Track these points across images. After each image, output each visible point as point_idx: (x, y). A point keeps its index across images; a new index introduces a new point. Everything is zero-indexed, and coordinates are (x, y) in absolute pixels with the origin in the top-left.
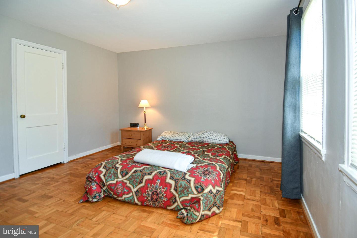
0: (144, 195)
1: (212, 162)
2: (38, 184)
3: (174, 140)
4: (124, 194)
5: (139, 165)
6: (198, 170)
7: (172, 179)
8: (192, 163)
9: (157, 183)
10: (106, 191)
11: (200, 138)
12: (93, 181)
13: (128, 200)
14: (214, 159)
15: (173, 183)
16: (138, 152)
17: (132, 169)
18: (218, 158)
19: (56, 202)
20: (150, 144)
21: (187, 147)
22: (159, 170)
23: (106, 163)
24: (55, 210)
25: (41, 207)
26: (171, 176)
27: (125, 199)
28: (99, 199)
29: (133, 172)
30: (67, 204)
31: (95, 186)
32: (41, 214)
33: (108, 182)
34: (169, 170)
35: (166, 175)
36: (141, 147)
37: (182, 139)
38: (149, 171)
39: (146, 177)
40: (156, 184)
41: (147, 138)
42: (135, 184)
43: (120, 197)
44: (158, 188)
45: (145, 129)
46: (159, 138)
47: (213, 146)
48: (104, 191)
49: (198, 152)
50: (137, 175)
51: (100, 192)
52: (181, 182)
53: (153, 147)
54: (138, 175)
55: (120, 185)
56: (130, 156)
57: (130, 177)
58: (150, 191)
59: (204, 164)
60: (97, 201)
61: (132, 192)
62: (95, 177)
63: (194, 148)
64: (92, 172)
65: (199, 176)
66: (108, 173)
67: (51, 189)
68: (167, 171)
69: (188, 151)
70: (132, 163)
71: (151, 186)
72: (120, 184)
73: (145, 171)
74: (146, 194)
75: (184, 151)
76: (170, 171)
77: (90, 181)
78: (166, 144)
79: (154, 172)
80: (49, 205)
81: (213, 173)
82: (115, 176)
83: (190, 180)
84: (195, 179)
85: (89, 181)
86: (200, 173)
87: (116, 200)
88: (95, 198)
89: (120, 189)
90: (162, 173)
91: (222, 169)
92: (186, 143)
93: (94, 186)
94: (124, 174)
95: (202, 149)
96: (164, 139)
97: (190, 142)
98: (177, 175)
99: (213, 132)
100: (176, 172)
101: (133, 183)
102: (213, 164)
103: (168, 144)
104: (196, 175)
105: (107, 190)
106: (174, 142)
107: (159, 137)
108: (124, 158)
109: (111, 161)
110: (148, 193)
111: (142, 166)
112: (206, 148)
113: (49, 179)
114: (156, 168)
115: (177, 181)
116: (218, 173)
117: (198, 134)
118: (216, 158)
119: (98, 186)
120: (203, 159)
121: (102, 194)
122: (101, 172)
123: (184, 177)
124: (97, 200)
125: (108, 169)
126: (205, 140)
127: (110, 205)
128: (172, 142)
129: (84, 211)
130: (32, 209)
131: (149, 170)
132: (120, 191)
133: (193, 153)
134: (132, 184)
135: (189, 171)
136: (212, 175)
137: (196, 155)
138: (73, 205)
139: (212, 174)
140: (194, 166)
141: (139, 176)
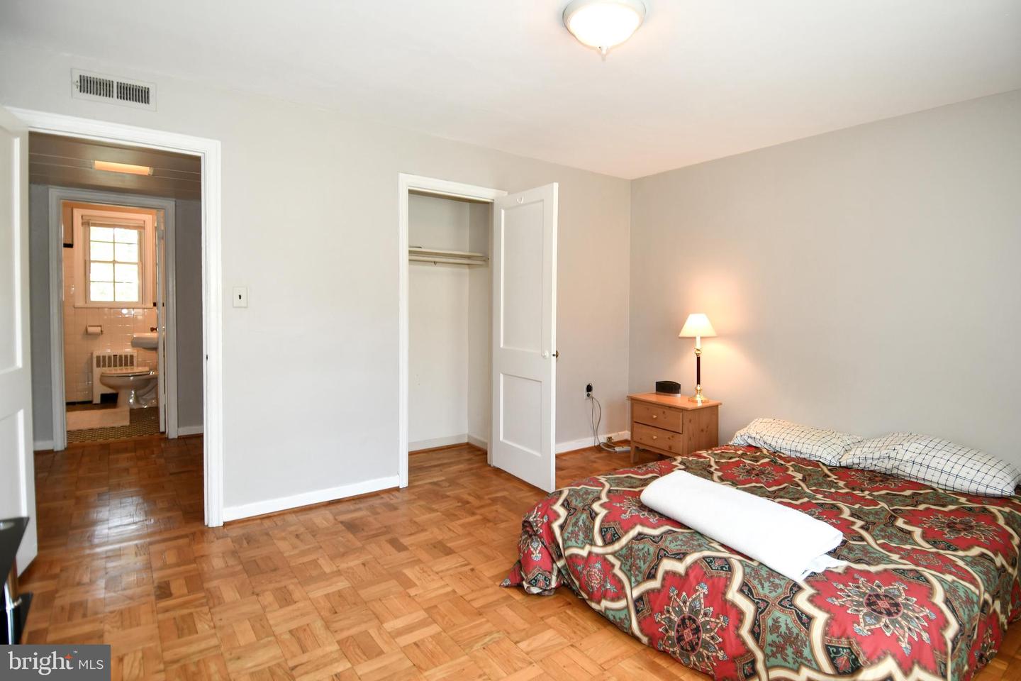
0: (658, 618)
1: (917, 565)
2: (437, 511)
3: (788, 453)
4: (604, 595)
5: (653, 520)
6: (851, 584)
7: (747, 596)
8: (834, 553)
9: (698, 594)
10: (564, 572)
11: (886, 461)
12: (535, 535)
13: (614, 617)
14: (930, 556)
15: (748, 608)
16: (663, 473)
17: (632, 528)
18: (948, 554)
19: (456, 567)
20: (704, 453)
21: (832, 484)
22: (709, 549)
23: (572, 493)
24: (449, 589)
25: (426, 572)
26: (744, 584)
27: (608, 612)
28: (545, 590)
29: (633, 539)
30: (476, 579)
31: (538, 551)
32: (421, 591)
33: (569, 547)
34: (740, 561)
35: (729, 576)
36: (675, 460)
37: (818, 454)
38: (679, 547)
39: (667, 565)
40: (694, 596)
41: (702, 431)
42: (636, 576)
43: (594, 602)
44: (700, 611)
45: (696, 402)
46: (738, 440)
47: (940, 497)
48: (559, 571)
49: (869, 512)
50: (643, 549)
51: (550, 572)
52: (777, 613)
53: (711, 466)
54: (646, 550)
55: (597, 565)
56: (638, 483)
57: (624, 550)
58: (676, 612)
59: (881, 567)
60: (541, 593)
61: (626, 596)
62: (541, 527)
63: (857, 493)
64: (536, 511)
65: (849, 611)
66: (571, 525)
67: (455, 531)
68: (735, 560)
69: (829, 501)
70: (634, 508)
71: (679, 595)
72: (596, 562)
73: (667, 543)
74: (663, 617)
75: (816, 499)
76: (744, 566)
77: (530, 533)
78: (757, 461)
79: (693, 552)
80: (442, 571)
81: (910, 613)
82: (586, 536)
83: (810, 618)
84: (831, 618)
85: (527, 532)
86: (856, 598)
87: (584, 605)
88: (535, 586)
89: (597, 580)
90: (716, 565)
91: (956, 604)
92: (830, 470)
93: (536, 551)
94: (608, 536)
95: (890, 503)
96: (754, 445)
97: (847, 468)
98: (766, 584)
99: (944, 442)
100: (764, 572)
101: (630, 571)
102: (919, 576)
103: (763, 464)
104: (836, 603)
105: (566, 570)
106: (788, 459)
107: (738, 434)
108: (618, 486)
109: (584, 490)
110: (668, 615)
111: (662, 526)
112: (908, 501)
113: (458, 502)
114: (702, 541)
115: (762, 605)
116: (933, 616)
117: (880, 445)
118: (942, 552)
119: (547, 553)
120: (882, 546)
121: (554, 578)
122: (557, 516)
123: (791, 601)
124: (541, 591)
125: (572, 511)
126: (908, 470)
127: (570, 617)
128: (780, 457)
129: (505, 611)
130: (409, 572)
131: (679, 543)
132: (595, 584)
133: (846, 514)
134: (629, 574)
135: (812, 579)
136: (906, 619)
137: (860, 523)
138: (488, 587)
139: (906, 617)
140: (839, 565)
141: (649, 554)
